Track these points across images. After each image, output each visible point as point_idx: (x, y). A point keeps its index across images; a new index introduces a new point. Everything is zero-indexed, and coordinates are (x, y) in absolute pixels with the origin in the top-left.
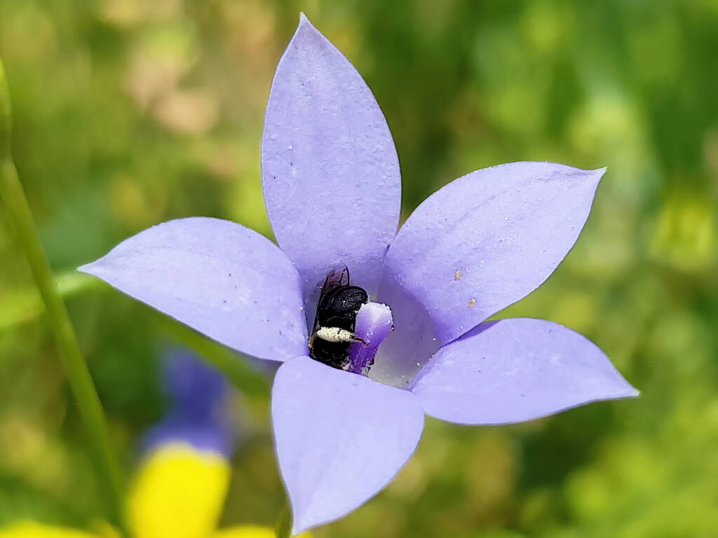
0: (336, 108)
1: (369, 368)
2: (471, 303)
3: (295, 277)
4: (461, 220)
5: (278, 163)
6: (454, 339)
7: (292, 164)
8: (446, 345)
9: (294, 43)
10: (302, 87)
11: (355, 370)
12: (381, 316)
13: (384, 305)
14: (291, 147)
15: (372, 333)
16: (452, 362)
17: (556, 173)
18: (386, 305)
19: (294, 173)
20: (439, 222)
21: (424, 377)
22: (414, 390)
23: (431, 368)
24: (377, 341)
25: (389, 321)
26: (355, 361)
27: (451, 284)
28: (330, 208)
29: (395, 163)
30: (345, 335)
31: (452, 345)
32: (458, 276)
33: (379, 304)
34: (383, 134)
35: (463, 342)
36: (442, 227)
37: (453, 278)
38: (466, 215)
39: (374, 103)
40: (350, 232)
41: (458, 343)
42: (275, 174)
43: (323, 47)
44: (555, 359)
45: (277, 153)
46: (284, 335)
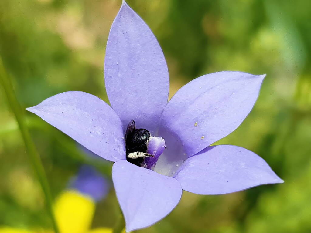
0: (139, 45)
1: (154, 167)
2: (203, 138)
3: (120, 123)
4: (197, 98)
5: (112, 70)
6: (194, 154)
7: (118, 71)
8: (191, 157)
9: (119, 14)
10: (123, 34)
11: (149, 167)
12: (160, 143)
13: (161, 138)
14: (118, 63)
15: (156, 151)
16: (194, 165)
17: (242, 77)
18: (162, 138)
19: (119, 75)
20: (187, 99)
21: (181, 172)
22: (176, 178)
23: (184, 167)
24: (159, 154)
25: (164, 146)
26: (148, 164)
27: (193, 128)
28: (136, 92)
29: (167, 71)
30: (142, 155)
31: (194, 157)
32: (196, 125)
33: (159, 138)
34: (161, 58)
35: (199, 156)
36: (188, 102)
37: (194, 126)
38: (199, 96)
39: (157, 43)
40: (145, 103)
41: (196, 156)
42: (110, 75)
43: (133, 16)
44: (243, 165)
45: (111, 66)
46: (116, 150)
